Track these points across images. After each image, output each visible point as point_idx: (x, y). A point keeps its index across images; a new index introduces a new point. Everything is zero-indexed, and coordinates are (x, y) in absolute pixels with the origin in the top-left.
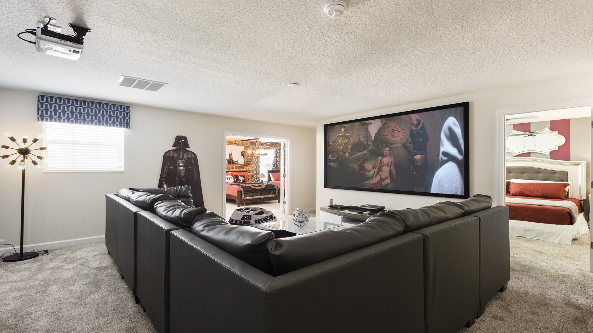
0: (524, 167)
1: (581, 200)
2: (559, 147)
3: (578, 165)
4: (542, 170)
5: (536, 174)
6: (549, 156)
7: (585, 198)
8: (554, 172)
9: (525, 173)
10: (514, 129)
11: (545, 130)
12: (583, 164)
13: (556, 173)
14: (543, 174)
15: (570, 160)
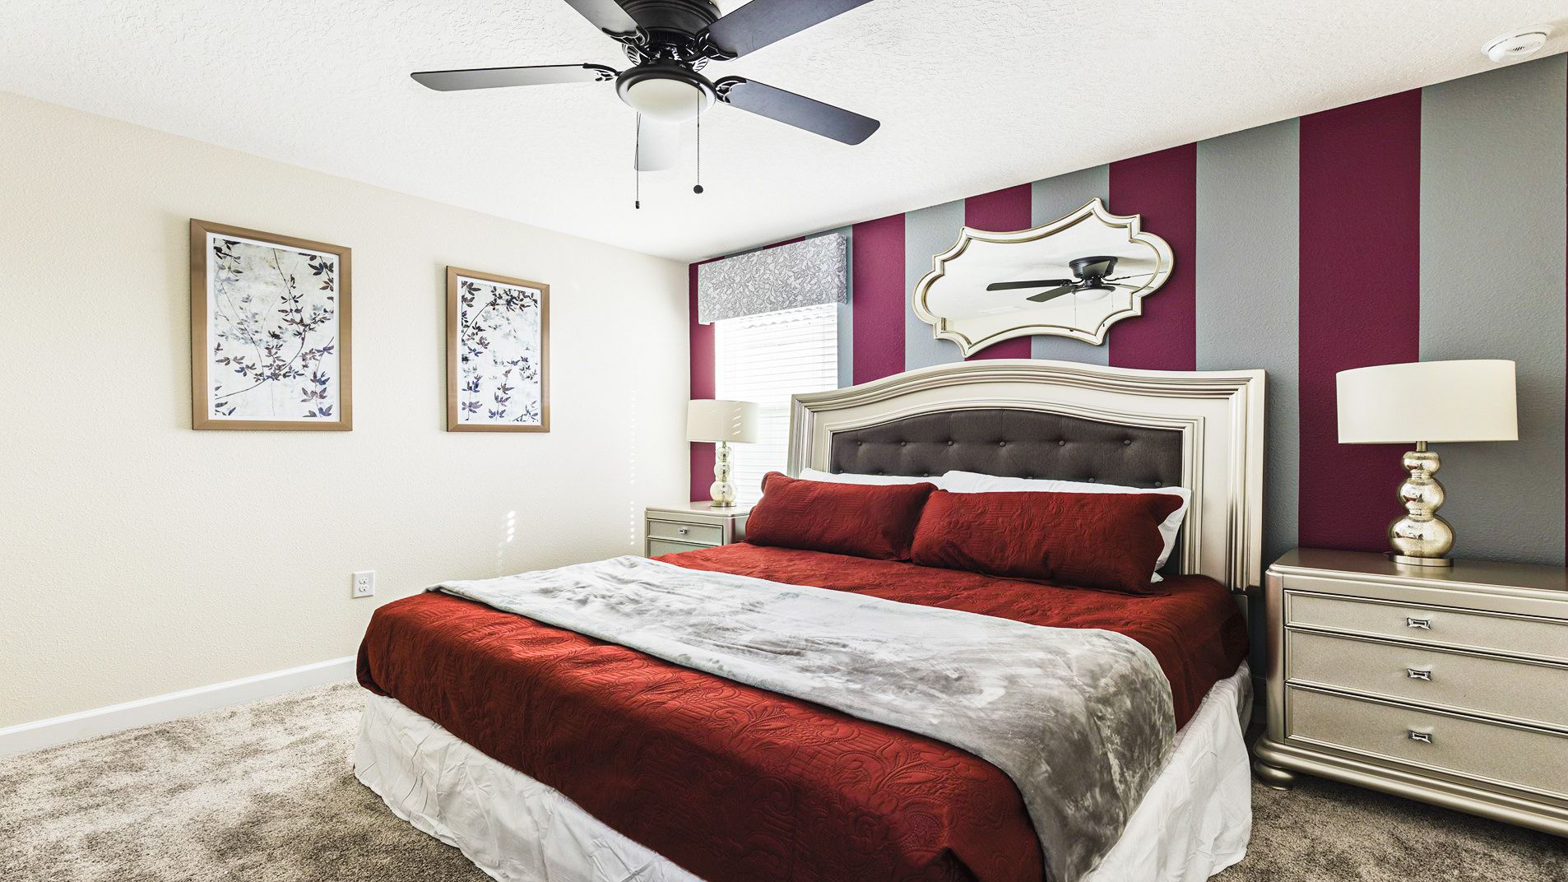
0: (1002, 410)
1: (1238, 591)
2: (1144, 299)
3: (1225, 394)
4: (1072, 423)
5: (1047, 447)
6: (1106, 351)
7: (1255, 581)
8: (1121, 435)
9: (1006, 442)
10: (970, 222)
11: (1090, 214)
12: (1251, 384)
13: (1132, 439)
14: (1076, 445)
15: (1192, 367)
